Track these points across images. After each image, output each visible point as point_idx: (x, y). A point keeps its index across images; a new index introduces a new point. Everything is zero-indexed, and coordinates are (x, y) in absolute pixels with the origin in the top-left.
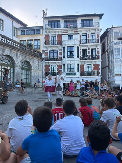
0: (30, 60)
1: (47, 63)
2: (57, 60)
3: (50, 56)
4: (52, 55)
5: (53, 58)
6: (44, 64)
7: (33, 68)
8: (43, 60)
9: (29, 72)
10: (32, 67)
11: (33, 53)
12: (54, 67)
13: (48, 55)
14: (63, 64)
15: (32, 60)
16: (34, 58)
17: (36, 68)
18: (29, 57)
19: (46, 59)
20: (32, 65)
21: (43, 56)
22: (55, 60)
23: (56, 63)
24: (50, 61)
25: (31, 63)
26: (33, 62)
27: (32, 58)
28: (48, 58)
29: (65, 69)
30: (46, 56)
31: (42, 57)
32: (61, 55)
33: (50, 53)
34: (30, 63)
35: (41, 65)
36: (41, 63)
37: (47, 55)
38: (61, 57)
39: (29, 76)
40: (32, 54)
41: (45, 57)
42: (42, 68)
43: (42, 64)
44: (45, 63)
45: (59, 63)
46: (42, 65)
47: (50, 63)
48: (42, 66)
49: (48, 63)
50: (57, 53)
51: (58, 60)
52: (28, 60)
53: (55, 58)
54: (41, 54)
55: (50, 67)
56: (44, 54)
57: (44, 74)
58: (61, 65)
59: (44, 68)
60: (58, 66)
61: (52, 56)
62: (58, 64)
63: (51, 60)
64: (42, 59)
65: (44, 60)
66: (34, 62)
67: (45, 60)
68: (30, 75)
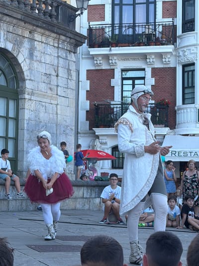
0: (18, 44)
1: (100, 61)
2: (150, 40)
3: (117, 21)
4: (127, 19)
5: (130, 32)
6: (85, 66)
7: (28, 85)
8: (81, 44)
9: (12, 104)
10: (24, 80)
11: (33, 8)
12: (133, 79)
13: (108, 19)
14: (185, 61)
15: (26, 44)
16: (37, 37)
17: (43, 87)
18: (11, 29)
19: (95, 39)
20: (25, 67)
21: (82, 24)
22: (139, 45)
23: (144, 57)
24: (116, 50)
25: (20, 59)
26: (31, 55)
27: (27, 34)
28: (108, 32)
29: (193, 87)
30: (95, 24)
31: (77, 30)
32: (174, 15)
33: (117, 8)
34: (15, 59)
35: (69, 70)
36: (72, 57)
37: (103, 18)
38: (174, 27)
39: (11, 124)
40: (27, 16)
41: (90, 30)
42: (72, 84)
43: (77, 63)
44: (93, 57)
45: (160, 56)
46: (73, 67)
47: (114, 60)
48: (74, 74)
49: (107, 57)
50: (151, 6)
51: (158, 42)
52: (9, 47)
53: (139, 30)
54: (71, 15)
55: (116, 82)
56: (85, 12)
57: (82, 115)
58: (174, 69)
59: (85, 85)
60: (155, 72)
61: (125, 21)
62: (158, 65)
63: (119, 40)
64: (77, 41)
65: (85, 45)
66: (36, 53)
67: (92, 45)
68: (16, 119)
